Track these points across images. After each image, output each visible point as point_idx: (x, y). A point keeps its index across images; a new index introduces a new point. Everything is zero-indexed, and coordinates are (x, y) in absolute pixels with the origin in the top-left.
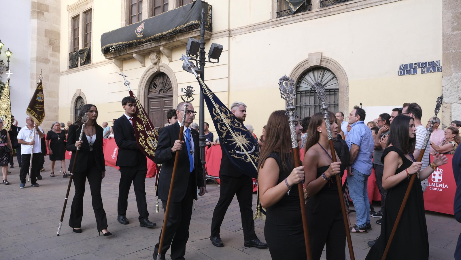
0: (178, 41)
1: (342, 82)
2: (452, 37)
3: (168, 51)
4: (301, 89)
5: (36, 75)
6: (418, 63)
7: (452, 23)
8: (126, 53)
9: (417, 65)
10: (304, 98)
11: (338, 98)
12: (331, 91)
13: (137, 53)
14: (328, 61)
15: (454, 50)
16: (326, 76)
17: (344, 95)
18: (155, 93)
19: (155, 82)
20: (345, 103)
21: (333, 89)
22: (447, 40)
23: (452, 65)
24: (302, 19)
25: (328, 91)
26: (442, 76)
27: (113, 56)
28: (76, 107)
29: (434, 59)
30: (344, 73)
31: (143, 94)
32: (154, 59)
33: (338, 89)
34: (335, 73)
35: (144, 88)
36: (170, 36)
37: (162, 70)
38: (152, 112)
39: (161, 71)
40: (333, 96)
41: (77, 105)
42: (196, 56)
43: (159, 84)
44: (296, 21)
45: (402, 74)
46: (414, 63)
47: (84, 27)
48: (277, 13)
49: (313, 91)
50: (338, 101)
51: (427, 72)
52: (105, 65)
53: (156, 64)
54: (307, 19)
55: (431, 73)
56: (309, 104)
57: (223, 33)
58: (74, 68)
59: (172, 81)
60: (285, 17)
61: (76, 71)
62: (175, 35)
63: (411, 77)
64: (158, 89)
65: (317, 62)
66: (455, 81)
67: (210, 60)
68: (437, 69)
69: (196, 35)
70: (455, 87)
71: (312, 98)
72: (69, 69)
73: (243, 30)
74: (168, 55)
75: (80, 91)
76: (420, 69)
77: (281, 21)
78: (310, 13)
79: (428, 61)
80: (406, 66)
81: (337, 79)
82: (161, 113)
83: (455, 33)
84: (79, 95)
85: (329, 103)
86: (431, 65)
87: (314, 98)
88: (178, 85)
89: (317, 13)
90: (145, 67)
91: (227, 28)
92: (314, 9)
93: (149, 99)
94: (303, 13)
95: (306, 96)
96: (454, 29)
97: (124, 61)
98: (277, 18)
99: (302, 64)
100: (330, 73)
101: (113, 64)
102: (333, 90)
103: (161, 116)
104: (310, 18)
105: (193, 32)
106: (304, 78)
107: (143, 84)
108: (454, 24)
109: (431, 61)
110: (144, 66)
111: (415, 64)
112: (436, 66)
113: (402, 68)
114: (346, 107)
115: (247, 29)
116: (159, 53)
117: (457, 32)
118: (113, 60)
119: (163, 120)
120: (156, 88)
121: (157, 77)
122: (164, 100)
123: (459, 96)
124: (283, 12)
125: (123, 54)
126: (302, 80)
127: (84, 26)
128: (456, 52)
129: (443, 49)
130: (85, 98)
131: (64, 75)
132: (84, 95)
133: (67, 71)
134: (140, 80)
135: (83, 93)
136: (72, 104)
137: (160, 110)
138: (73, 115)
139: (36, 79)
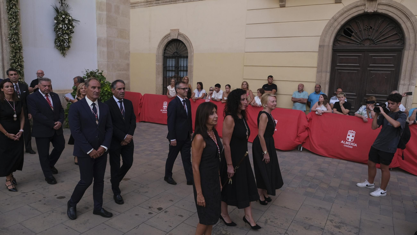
5: (106, 4)
18: (349, 43)
19: (350, 28)
28: (164, 53)
35: (334, 35)
37: (382, 10)
38: (339, 71)
39: (380, 11)
41: (166, 51)
43: (360, 31)
64: (358, 39)
75: (179, 32)
82: (362, 74)
84: (175, 38)
90: (341, 3)
93: (336, 51)
107: (332, 29)
120: (350, 36)
121: (357, 20)
130: (188, 42)
131: (140, 7)
132: (186, 38)
133: (147, 2)
134: (328, 23)
135: (184, 35)
136: (158, 50)
137: (359, 69)
138: (160, 64)
139: (107, 11)
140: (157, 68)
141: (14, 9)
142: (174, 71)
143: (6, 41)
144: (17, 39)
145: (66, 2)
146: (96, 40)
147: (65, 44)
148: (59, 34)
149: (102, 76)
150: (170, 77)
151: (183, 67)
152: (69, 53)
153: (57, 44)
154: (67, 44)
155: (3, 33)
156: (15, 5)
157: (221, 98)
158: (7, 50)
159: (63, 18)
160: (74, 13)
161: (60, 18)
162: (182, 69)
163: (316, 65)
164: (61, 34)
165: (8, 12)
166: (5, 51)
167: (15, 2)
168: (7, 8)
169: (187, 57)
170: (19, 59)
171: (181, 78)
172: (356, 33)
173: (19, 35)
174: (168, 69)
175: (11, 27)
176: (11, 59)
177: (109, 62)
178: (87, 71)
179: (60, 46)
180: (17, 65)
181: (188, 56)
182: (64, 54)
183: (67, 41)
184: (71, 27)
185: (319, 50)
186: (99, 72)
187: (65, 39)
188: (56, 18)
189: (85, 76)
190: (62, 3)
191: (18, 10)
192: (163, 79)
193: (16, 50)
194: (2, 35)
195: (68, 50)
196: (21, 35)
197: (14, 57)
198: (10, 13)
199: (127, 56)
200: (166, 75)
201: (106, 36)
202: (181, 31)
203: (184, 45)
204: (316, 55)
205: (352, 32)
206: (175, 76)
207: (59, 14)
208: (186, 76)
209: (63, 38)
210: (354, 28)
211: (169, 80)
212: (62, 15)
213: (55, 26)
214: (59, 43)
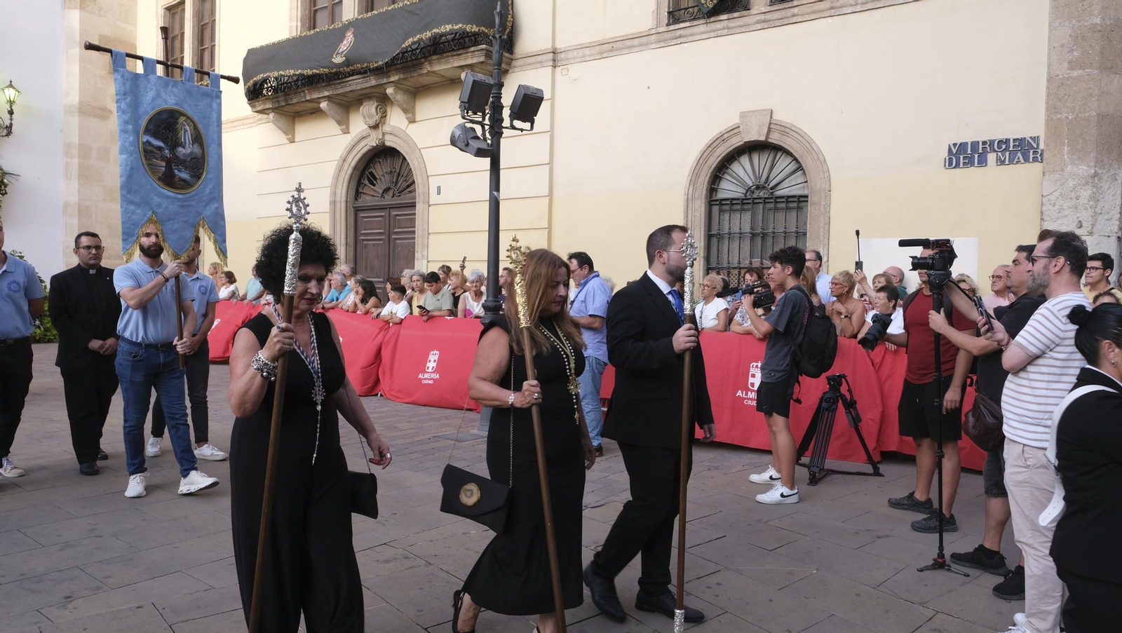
0: (431, 74)
1: (816, 182)
2: (1068, 82)
3: (406, 97)
4: (721, 195)
5: (78, 146)
6: (990, 141)
7: (1069, 52)
8: (304, 100)
9: (987, 146)
10: (727, 216)
11: (807, 217)
12: (790, 200)
13: (329, 101)
14: (785, 129)
15: (1073, 112)
16: (780, 165)
17: (820, 210)
18: (374, 196)
19: (374, 171)
20: (822, 229)
21: (794, 197)
22: (1058, 90)
23: (1066, 148)
24: (726, 31)
25: (784, 200)
26: (1044, 173)
27: (271, 106)
29: (1026, 133)
30: (822, 159)
31: (344, 199)
32: (371, 116)
33: (807, 197)
34: (800, 160)
35: (346, 184)
36: (412, 60)
37: (390, 142)
38: (365, 242)
39: (388, 144)
40: (796, 213)
42: (481, 114)
43: (383, 175)
44: (712, 34)
45: (952, 165)
46: (981, 139)
47: (196, 31)
48: (669, 13)
49: (750, 199)
50: (805, 224)
51: (1009, 161)
52: (251, 125)
53: (375, 127)
54: (738, 31)
55: (1018, 166)
56: (738, 231)
57: (540, 58)
59: (415, 169)
60: (687, 24)
62: (423, 60)
63: (973, 173)
64: (379, 188)
65: (759, 133)
66: (1071, 184)
67: (514, 124)
68: (1031, 156)
69: (475, 61)
70: (1071, 198)
71: (747, 217)
73: (587, 51)
74: (405, 106)
76: (995, 154)
77: (679, 33)
78: (745, 16)
79: (1012, 137)
80: (963, 146)
81: (804, 173)
82: (387, 245)
83: (1075, 73)
85: (785, 228)
86: (1018, 146)
87: (750, 217)
88: (430, 178)
89: (762, 17)
90: (349, 133)
91: (549, 46)
92: (756, 7)
93: (357, 210)
94: (730, 16)
95: (731, 210)
96: (1073, 65)
97: (296, 119)
98: (667, 25)
99: (726, 136)
100: (789, 159)
101: (271, 123)
102: (795, 199)
103: (387, 250)
104: (745, 29)
105: (468, 52)
106: (727, 168)
107: (343, 174)
108: (1075, 53)
109: (1019, 136)
110: (347, 131)
111: (984, 143)
112: (1032, 149)
113: (954, 151)
114: (824, 238)
115: (597, 49)
116: (384, 100)
117: (1080, 71)
118: (272, 115)
119: (391, 262)
120: (374, 185)
121: (379, 158)
122: (393, 213)
123: (1078, 218)
124: (683, 11)
125: (295, 101)
126: (724, 173)
127: (196, 28)
128: (1076, 119)
129: (1047, 109)
134: (337, 165)
137: (384, 237)
139: (79, 158)
185: (330, 209)
201: (77, 199)
204: (328, 217)
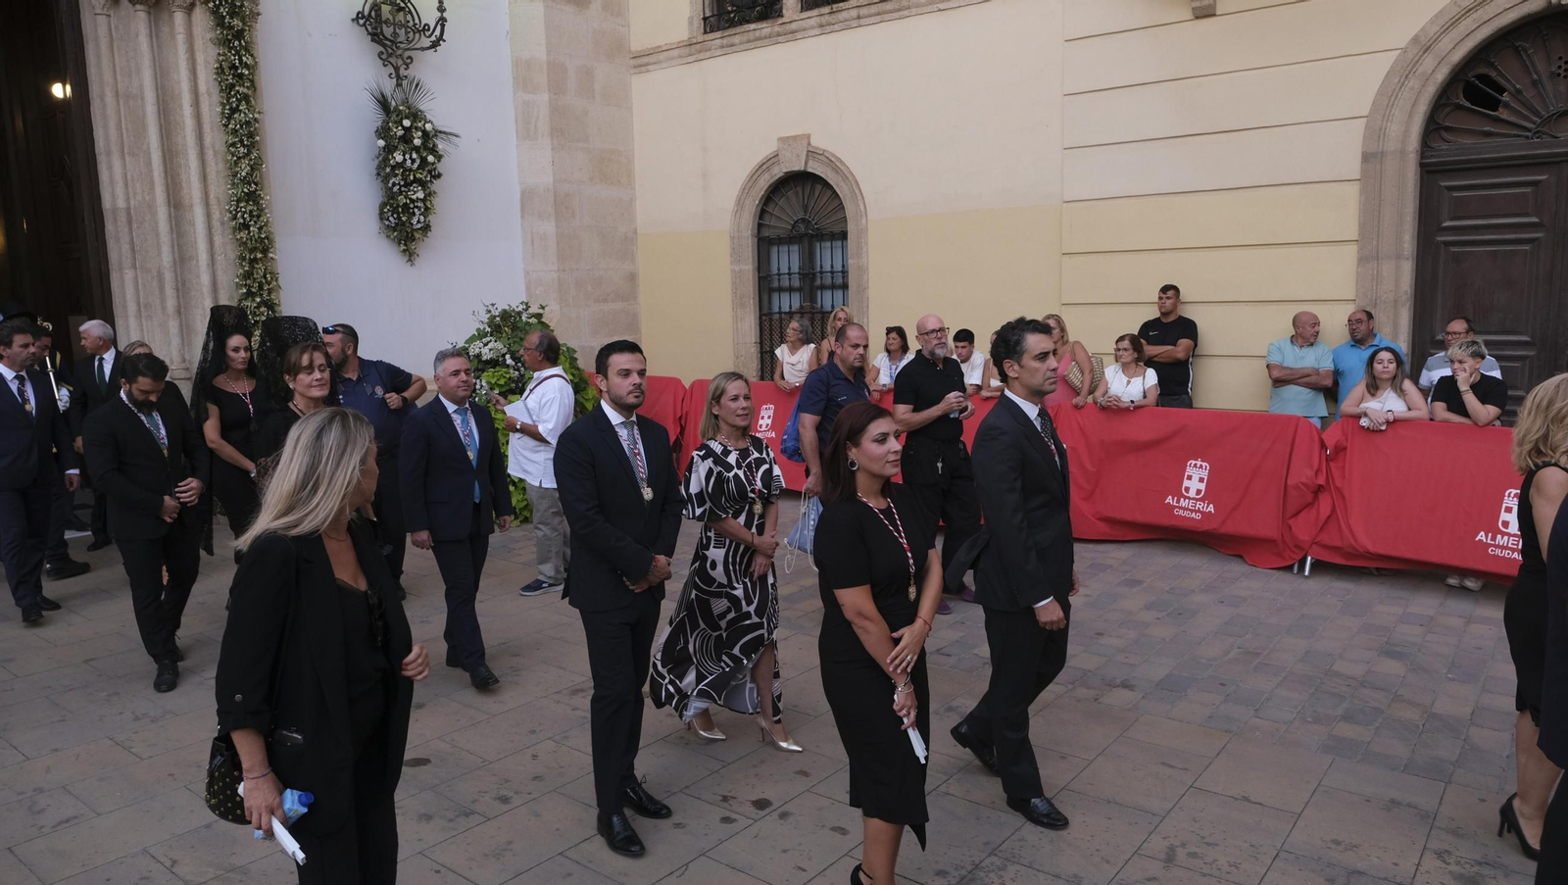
5: (545, 66)
18: (1488, 134)
28: (760, 226)
41: (767, 217)
43: (1539, 82)
58: (748, 22)
61: (765, 38)
64: (1517, 115)
72: (705, 32)
75: (809, 144)
82: (1549, 252)
84: (798, 167)
93: (1432, 172)
103: (1550, 267)
107: (1414, 83)
120: (1493, 107)
121: (1519, 38)
130: (845, 178)
131: (664, 65)
132: (838, 164)
133: (690, 45)
134: (1397, 61)
135: (828, 155)
136: (738, 216)
137: (1540, 235)
138: (747, 268)
139: (549, 91)
140: (734, 283)
141: (245, 113)
142: (800, 290)
143: (222, 223)
144: (255, 213)
145: (410, 72)
146: (519, 196)
147: (414, 221)
148: (394, 184)
149: (543, 323)
150: (785, 313)
151: (832, 272)
152: (427, 248)
153: (387, 223)
154: (422, 218)
155: (212, 196)
156: (246, 98)
157: (979, 382)
158: (225, 256)
159: (404, 128)
160: (440, 108)
161: (397, 128)
162: (828, 281)
163: (1352, 233)
164: (401, 186)
165: (226, 126)
166: (220, 258)
167: (248, 88)
168: (223, 113)
169: (843, 236)
170: (264, 281)
171: (826, 315)
172: (1519, 92)
173: (262, 199)
174: (775, 284)
175: (235, 175)
176: (238, 286)
177: (564, 271)
178: (490, 308)
179: (399, 228)
180: (258, 304)
181: (847, 233)
182: (410, 255)
183: (419, 208)
184: (431, 158)
185: (1364, 171)
186: (531, 311)
187: (412, 201)
188: (383, 132)
189: (484, 329)
190: (398, 77)
191: (256, 116)
192: (758, 322)
193: (252, 250)
194: (211, 203)
195: (425, 239)
196: (267, 200)
197: (248, 275)
198: (230, 126)
199: (625, 246)
200: (770, 308)
201: (552, 180)
202: (818, 142)
203: (829, 193)
204: (1352, 192)
205: (1501, 90)
206: (801, 307)
207: (390, 118)
208: (845, 308)
209: (406, 197)
210: (1507, 71)
211: (781, 323)
212: (402, 119)
213: (380, 159)
214: (395, 216)
